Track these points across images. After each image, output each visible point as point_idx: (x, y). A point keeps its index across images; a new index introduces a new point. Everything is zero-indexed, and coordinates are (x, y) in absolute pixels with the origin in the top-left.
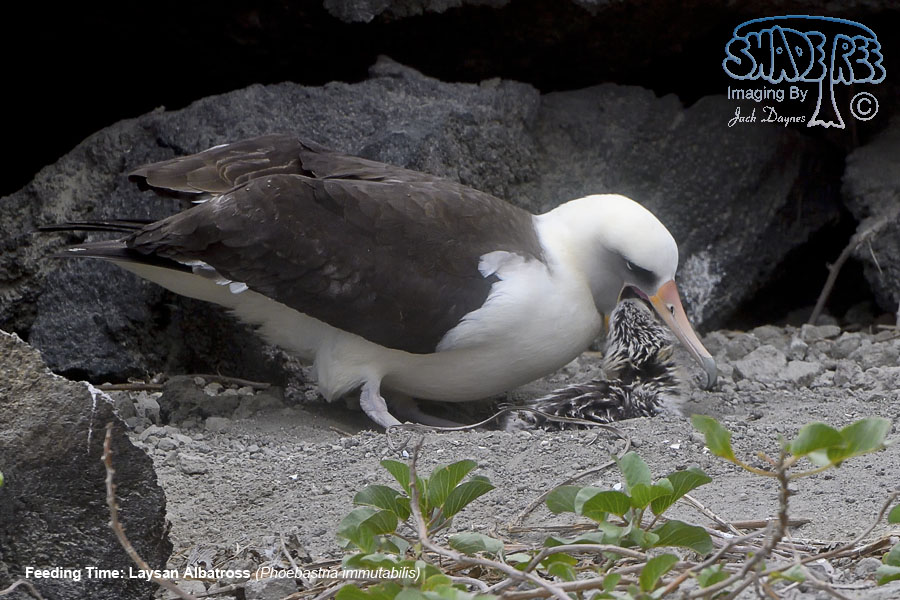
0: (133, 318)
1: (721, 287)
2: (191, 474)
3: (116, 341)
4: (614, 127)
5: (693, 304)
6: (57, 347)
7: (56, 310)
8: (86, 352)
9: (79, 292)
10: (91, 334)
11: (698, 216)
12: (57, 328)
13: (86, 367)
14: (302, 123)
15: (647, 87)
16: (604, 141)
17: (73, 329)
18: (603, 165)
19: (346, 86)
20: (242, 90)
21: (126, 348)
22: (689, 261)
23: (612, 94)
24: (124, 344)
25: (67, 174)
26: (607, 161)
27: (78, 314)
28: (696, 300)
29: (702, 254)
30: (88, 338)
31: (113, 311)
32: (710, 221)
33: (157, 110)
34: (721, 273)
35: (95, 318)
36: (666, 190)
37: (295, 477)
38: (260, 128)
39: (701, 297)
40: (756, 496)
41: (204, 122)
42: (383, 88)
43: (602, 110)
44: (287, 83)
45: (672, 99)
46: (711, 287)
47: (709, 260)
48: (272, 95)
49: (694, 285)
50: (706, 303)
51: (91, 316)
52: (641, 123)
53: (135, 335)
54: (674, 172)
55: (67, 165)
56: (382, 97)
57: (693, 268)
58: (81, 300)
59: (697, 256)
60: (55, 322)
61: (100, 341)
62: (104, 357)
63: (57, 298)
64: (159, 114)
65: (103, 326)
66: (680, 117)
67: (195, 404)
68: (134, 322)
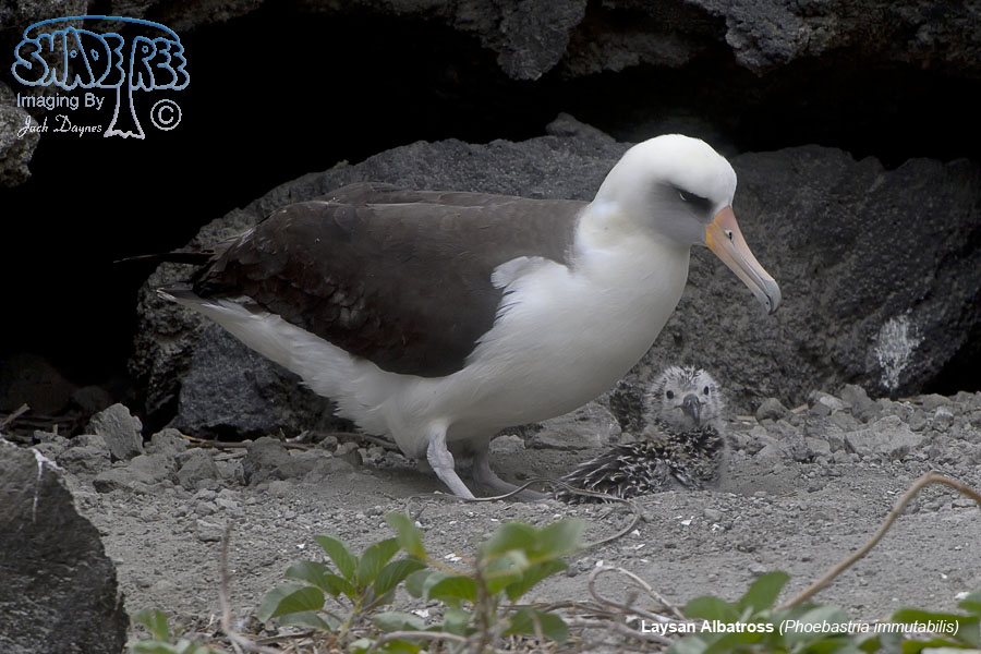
0: (281, 374)
1: (919, 353)
2: (206, 541)
3: (265, 398)
4: (806, 188)
5: (887, 369)
6: (207, 402)
7: (210, 365)
8: (235, 408)
9: (232, 347)
10: (241, 390)
11: (896, 279)
12: (208, 384)
13: (235, 423)
14: (461, 181)
15: (844, 148)
16: (793, 203)
17: (224, 384)
18: (790, 227)
19: (511, 144)
20: (407, 147)
21: (275, 405)
22: (887, 325)
23: (808, 155)
24: (272, 401)
25: (235, 228)
26: (794, 222)
27: (231, 369)
28: (890, 364)
29: (901, 318)
30: (238, 394)
31: (263, 367)
32: (909, 284)
33: (340, 164)
34: (920, 337)
35: (246, 374)
36: (860, 253)
37: (302, 546)
38: (419, 185)
39: (896, 361)
40: (727, 577)
41: (367, 177)
42: (548, 147)
43: (796, 171)
44: (451, 140)
45: (873, 163)
46: (909, 351)
47: (908, 324)
48: (435, 152)
49: (890, 348)
50: (903, 367)
51: (242, 372)
52: (834, 185)
53: (285, 392)
54: (870, 234)
55: (236, 218)
56: (545, 157)
57: (890, 332)
58: (234, 356)
59: (896, 319)
60: (206, 377)
61: (250, 397)
62: (252, 413)
63: (210, 352)
64: (341, 168)
65: (253, 382)
66: (881, 180)
67: (275, 467)
68: (282, 379)
